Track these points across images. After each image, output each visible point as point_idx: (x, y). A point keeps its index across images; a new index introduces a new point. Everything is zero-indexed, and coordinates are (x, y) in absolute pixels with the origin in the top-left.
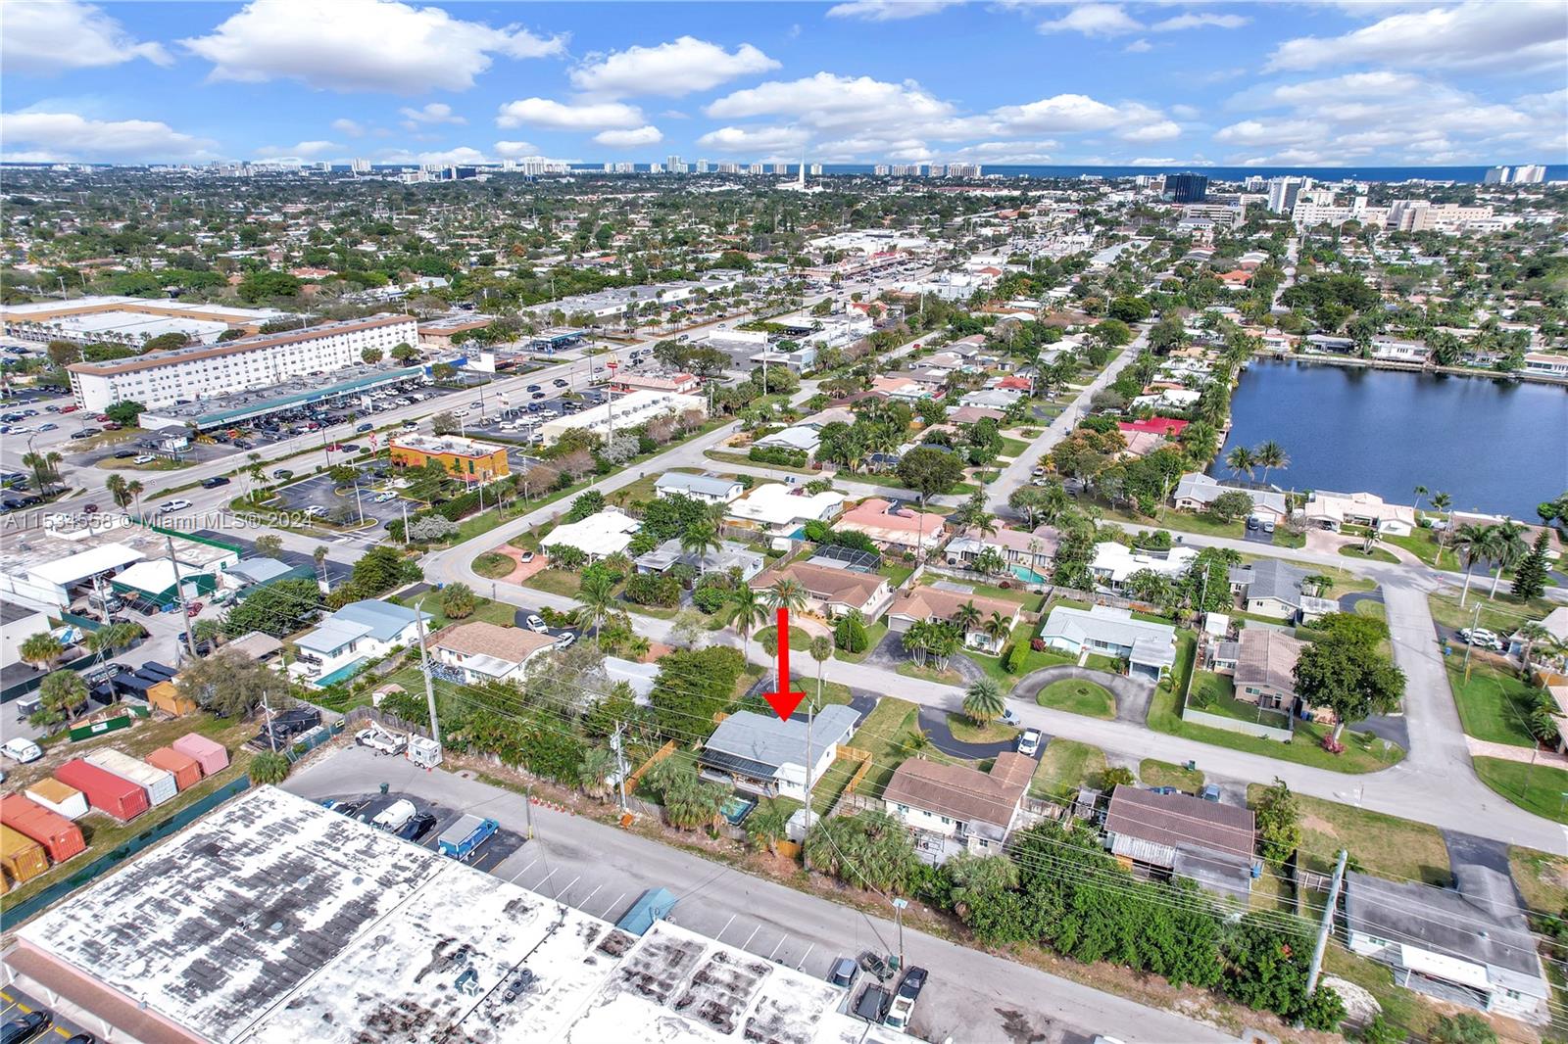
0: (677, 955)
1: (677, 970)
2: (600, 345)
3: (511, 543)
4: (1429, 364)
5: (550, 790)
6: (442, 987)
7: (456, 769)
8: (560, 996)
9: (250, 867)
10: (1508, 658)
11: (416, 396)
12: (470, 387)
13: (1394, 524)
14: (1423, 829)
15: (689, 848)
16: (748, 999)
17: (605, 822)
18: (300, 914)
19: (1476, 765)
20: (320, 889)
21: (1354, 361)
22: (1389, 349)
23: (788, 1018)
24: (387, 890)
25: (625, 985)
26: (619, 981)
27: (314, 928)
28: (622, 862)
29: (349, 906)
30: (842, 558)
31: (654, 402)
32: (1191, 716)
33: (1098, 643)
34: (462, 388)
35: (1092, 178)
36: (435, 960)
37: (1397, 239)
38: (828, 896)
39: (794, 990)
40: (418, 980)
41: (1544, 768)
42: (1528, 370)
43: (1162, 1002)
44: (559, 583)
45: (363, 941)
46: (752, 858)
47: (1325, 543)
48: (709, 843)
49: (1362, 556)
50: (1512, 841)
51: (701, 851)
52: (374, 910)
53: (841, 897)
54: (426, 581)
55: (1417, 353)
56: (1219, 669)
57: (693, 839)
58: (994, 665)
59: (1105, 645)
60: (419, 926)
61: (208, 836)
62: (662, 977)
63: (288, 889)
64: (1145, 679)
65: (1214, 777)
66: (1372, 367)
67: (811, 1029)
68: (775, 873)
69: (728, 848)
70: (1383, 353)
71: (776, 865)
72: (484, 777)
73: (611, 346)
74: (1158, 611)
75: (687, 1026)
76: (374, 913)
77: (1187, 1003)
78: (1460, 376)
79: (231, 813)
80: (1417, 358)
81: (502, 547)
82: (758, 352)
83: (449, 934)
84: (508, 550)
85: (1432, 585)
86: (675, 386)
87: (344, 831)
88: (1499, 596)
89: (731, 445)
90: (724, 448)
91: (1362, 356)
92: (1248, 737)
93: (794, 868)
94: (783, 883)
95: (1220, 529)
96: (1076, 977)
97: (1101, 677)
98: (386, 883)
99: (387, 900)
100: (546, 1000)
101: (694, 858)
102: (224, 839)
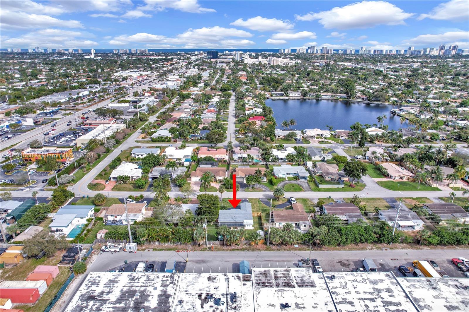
0: (265, 274)
1: (268, 278)
2: (68, 112)
3: (95, 179)
4: (302, 97)
5: (180, 247)
6: (211, 307)
7: (144, 250)
8: (245, 296)
9: (113, 297)
10: (367, 160)
11: (9, 136)
12: (28, 131)
13: (327, 135)
14: (380, 199)
15: (233, 250)
16: (291, 278)
17: (204, 251)
18: (146, 304)
19: (378, 183)
20: (145, 296)
21: (286, 98)
22: (292, 94)
23: (304, 279)
24: (167, 288)
25: (259, 287)
26: (257, 286)
27: (155, 307)
28: (219, 259)
29: (159, 296)
30: (208, 164)
31: (109, 128)
32: (321, 186)
33: (288, 174)
34: (25, 131)
35: (181, 52)
36: (202, 301)
37: (272, 67)
38: (279, 250)
39: (299, 272)
40: (202, 307)
41: (389, 181)
42: (323, 97)
43: (364, 249)
44: (124, 188)
45: (175, 304)
46: (252, 247)
47: (314, 142)
48: (237, 247)
49: (324, 143)
50: (394, 197)
51: (237, 250)
52: (169, 295)
53: (281, 249)
54: (76, 196)
55: (298, 94)
56: (317, 174)
57: (233, 247)
58: (268, 184)
59: (290, 174)
60: (187, 294)
61: (85, 294)
62: (267, 281)
63: (134, 299)
64: (303, 180)
65: (336, 199)
66: (290, 99)
67: (311, 279)
68: (261, 249)
69: (244, 247)
70: (291, 95)
71: (260, 247)
72: (154, 249)
73: (72, 112)
74: (294, 164)
75: (284, 290)
76: (169, 296)
77: (369, 247)
78: (309, 99)
79: (86, 285)
80: (299, 96)
81: (93, 181)
82: (129, 109)
83: (199, 292)
84: (97, 181)
85: (342, 147)
86: (109, 122)
87: (135, 277)
88: (356, 148)
89: (142, 138)
90: (140, 139)
91: (287, 96)
92: (335, 188)
93: (265, 246)
94: (265, 251)
95: (290, 142)
96: (345, 250)
97: (294, 182)
98: (165, 286)
99: (170, 290)
100: (243, 298)
101: (237, 252)
102: (93, 293)
